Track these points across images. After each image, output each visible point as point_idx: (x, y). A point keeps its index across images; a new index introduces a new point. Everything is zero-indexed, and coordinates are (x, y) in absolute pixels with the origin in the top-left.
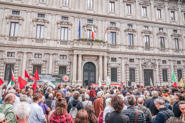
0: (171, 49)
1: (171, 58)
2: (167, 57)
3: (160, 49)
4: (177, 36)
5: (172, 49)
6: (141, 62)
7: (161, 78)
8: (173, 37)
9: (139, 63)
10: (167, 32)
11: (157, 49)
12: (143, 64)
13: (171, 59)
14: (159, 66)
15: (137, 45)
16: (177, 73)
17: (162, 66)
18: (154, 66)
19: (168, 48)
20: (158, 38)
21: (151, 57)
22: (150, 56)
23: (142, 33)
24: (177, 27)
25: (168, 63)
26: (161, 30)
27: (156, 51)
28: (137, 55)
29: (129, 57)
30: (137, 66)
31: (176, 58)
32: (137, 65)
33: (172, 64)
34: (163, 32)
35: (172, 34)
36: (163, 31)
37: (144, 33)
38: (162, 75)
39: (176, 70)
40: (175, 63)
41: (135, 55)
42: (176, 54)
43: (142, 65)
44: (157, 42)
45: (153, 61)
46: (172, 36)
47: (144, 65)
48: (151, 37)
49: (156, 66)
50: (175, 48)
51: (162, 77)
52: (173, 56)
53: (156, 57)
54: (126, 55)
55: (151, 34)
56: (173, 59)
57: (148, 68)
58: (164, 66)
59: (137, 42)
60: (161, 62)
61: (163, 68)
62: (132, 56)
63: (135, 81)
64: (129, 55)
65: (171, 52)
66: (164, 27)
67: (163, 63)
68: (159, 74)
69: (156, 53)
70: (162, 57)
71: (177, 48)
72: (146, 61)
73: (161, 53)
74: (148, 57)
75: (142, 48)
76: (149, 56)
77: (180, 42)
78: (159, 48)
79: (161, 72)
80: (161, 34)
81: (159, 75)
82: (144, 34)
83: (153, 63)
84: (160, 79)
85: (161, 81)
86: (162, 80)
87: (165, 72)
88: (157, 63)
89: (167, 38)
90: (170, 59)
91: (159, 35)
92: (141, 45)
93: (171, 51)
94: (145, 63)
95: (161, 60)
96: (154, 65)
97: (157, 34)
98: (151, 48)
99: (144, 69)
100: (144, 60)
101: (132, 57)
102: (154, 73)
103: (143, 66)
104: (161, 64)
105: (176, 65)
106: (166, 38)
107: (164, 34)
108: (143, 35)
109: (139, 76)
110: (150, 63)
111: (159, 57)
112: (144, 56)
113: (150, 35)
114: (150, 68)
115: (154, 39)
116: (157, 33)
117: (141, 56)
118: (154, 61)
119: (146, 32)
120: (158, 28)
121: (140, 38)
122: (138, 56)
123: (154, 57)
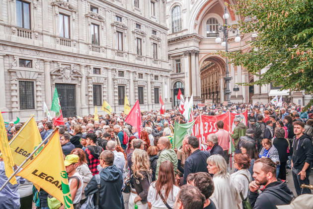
0: (110, 49)
1: (110, 64)
2: (102, 63)
3: (91, 46)
4: (121, 27)
5: (113, 50)
6: (49, 69)
7: (89, 100)
8: (115, 28)
9: (44, 70)
10: (104, 17)
11: (84, 45)
12: (52, 73)
13: (109, 66)
14: (88, 78)
15: (41, 29)
16: (117, 90)
17: (93, 78)
18: (77, 77)
19: (105, 47)
20: (87, 25)
21: (72, 59)
22: (69, 58)
23: (54, 5)
24: (122, 12)
25: (104, 74)
26: (95, 11)
27: (83, 50)
28: (39, 51)
29: (18, 53)
30: (40, 76)
31: (117, 65)
32: (39, 74)
33: (110, 75)
34: (98, 14)
35: (113, 22)
36: (97, 12)
37: (57, 7)
38: (91, 94)
39: (117, 87)
40: (116, 75)
41: (34, 52)
42: (117, 58)
43: (51, 75)
44: (85, 31)
45: (75, 68)
46: (112, 25)
47: (56, 75)
48: (74, 20)
49: (81, 77)
50: (116, 48)
51: (91, 98)
52: (112, 62)
53: (83, 60)
54: (9, 49)
55: (74, 13)
56: (112, 67)
57: (64, 81)
58: (96, 78)
59: (41, 24)
60: (92, 71)
61: (94, 82)
62: (26, 52)
63: (34, 108)
64: (18, 51)
65: (110, 55)
66: (100, 5)
67: (95, 72)
68: (87, 93)
69: (83, 53)
70: (93, 62)
71: (120, 49)
72: (61, 66)
73: (91, 53)
74: (66, 60)
75: (52, 38)
76: (66, 58)
77: (125, 39)
78: (88, 44)
79: (91, 90)
80: (93, 17)
81: (86, 95)
82: (57, 10)
83: (75, 71)
84: (87, 101)
85: (90, 106)
86: (92, 103)
87: (97, 88)
88: (84, 72)
89: (105, 29)
90: (106, 67)
91: (89, 19)
92: (51, 33)
93: (109, 52)
94: (59, 70)
95: (92, 68)
96: (77, 75)
97: (87, 16)
98: (73, 41)
99: (56, 84)
100: (55, 65)
101: (27, 54)
102: (78, 90)
103: (54, 77)
104: (92, 74)
105: (117, 77)
106: (102, 26)
107: (99, 18)
108: (55, 11)
109: (44, 97)
110: (68, 71)
111: (88, 61)
112: (56, 56)
113: (72, 14)
114: (69, 82)
115: (80, 25)
116: (87, 13)
117: (50, 55)
118: (78, 68)
119: (62, 6)
120: (89, 4)
121: (49, 16)
122: (42, 54)
123: (79, 60)
